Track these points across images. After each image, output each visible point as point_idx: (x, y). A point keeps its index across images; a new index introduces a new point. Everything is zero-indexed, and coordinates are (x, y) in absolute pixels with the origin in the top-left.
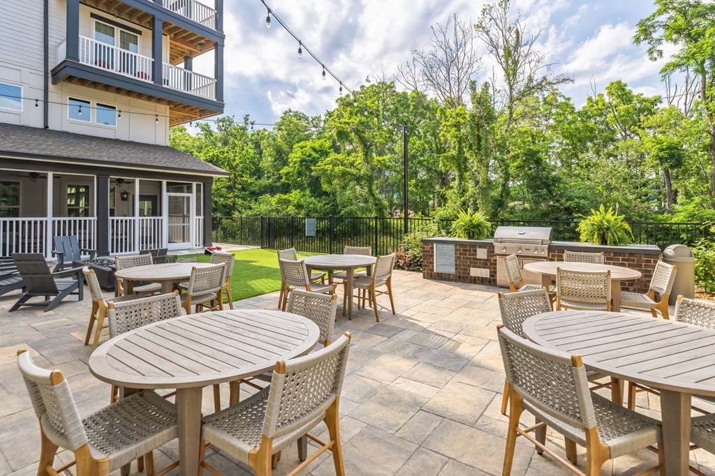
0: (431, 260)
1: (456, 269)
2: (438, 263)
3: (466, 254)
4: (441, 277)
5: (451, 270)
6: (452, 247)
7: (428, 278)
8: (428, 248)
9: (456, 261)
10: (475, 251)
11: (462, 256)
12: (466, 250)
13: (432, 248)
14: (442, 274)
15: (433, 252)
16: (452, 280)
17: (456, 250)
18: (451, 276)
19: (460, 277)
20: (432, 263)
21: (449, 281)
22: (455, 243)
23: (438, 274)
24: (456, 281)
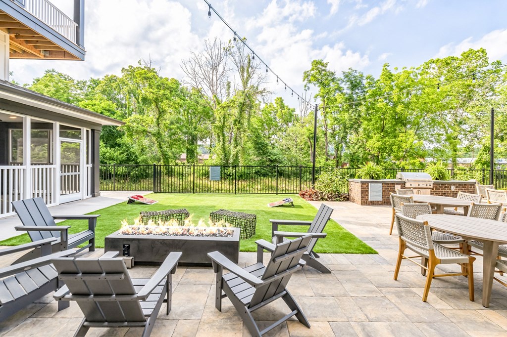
0: (367, 194)
1: (383, 198)
2: (372, 195)
3: (388, 189)
4: (374, 203)
5: (380, 199)
6: (381, 185)
7: (364, 205)
8: (365, 186)
9: (383, 193)
10: (394, 186)
11: (386, 190)
12: (389, 186)
13: (368, 186)
14: (373, 201)
15: (368, 188)
16: (380, 205)
17: (383, 187)
18: (379, 203)
19: (385, 202)
20: (368, 195)
21: (378, 205)
22: (383, 183)
23: (371, 202)
24: (382, 205)
